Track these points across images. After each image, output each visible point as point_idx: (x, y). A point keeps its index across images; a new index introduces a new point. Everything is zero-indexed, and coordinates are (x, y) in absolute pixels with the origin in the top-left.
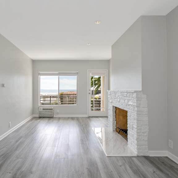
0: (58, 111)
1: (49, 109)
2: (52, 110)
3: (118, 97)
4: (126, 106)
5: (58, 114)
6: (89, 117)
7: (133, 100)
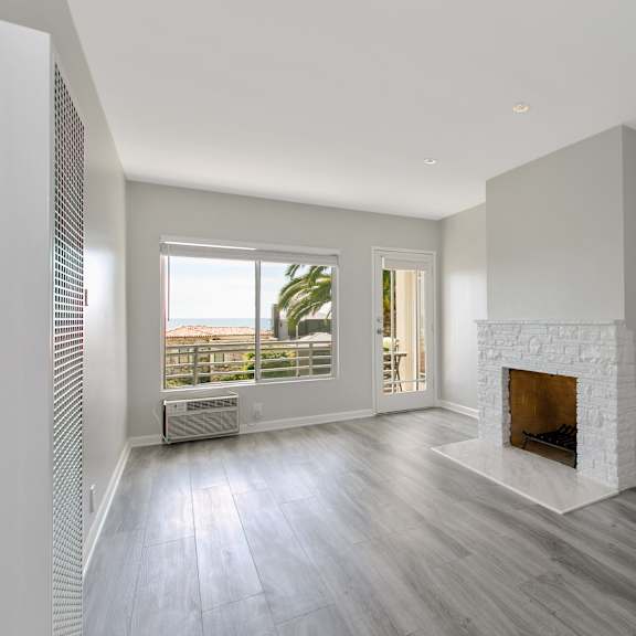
0: (258, 406)
1: (219, 404)
2: (234, 404)
3: (534, 340)
4: (572, 363)
5: (256, 418)
6: (379, 416)
7: (604, 345)
